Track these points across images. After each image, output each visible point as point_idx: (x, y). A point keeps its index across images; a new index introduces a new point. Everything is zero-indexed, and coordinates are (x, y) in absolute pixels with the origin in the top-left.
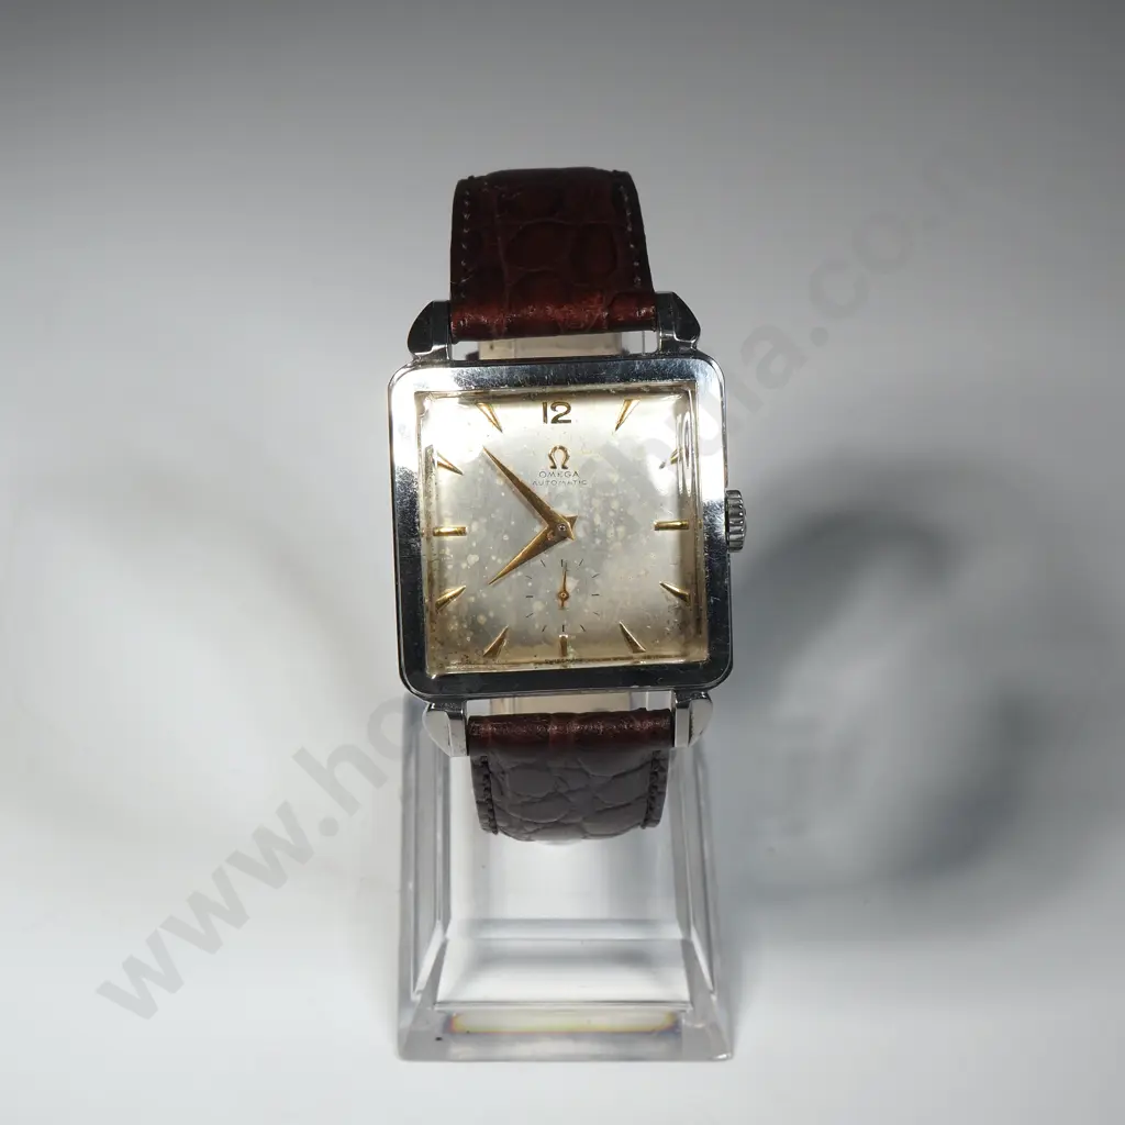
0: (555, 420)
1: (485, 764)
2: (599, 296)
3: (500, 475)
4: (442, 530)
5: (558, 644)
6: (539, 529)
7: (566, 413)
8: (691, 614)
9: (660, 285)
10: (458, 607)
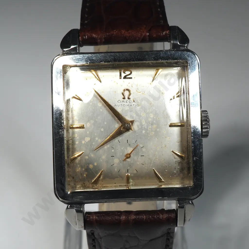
0: (125, 77)
1: (93, 234)
2: (145, 26)
3: (100, 102)
4: (74, 126)
5: (125, 178)
6: (117, 125)
7: (130, 74)
8: (185, 165)
9: (171, 22)
10: (80, 161)
